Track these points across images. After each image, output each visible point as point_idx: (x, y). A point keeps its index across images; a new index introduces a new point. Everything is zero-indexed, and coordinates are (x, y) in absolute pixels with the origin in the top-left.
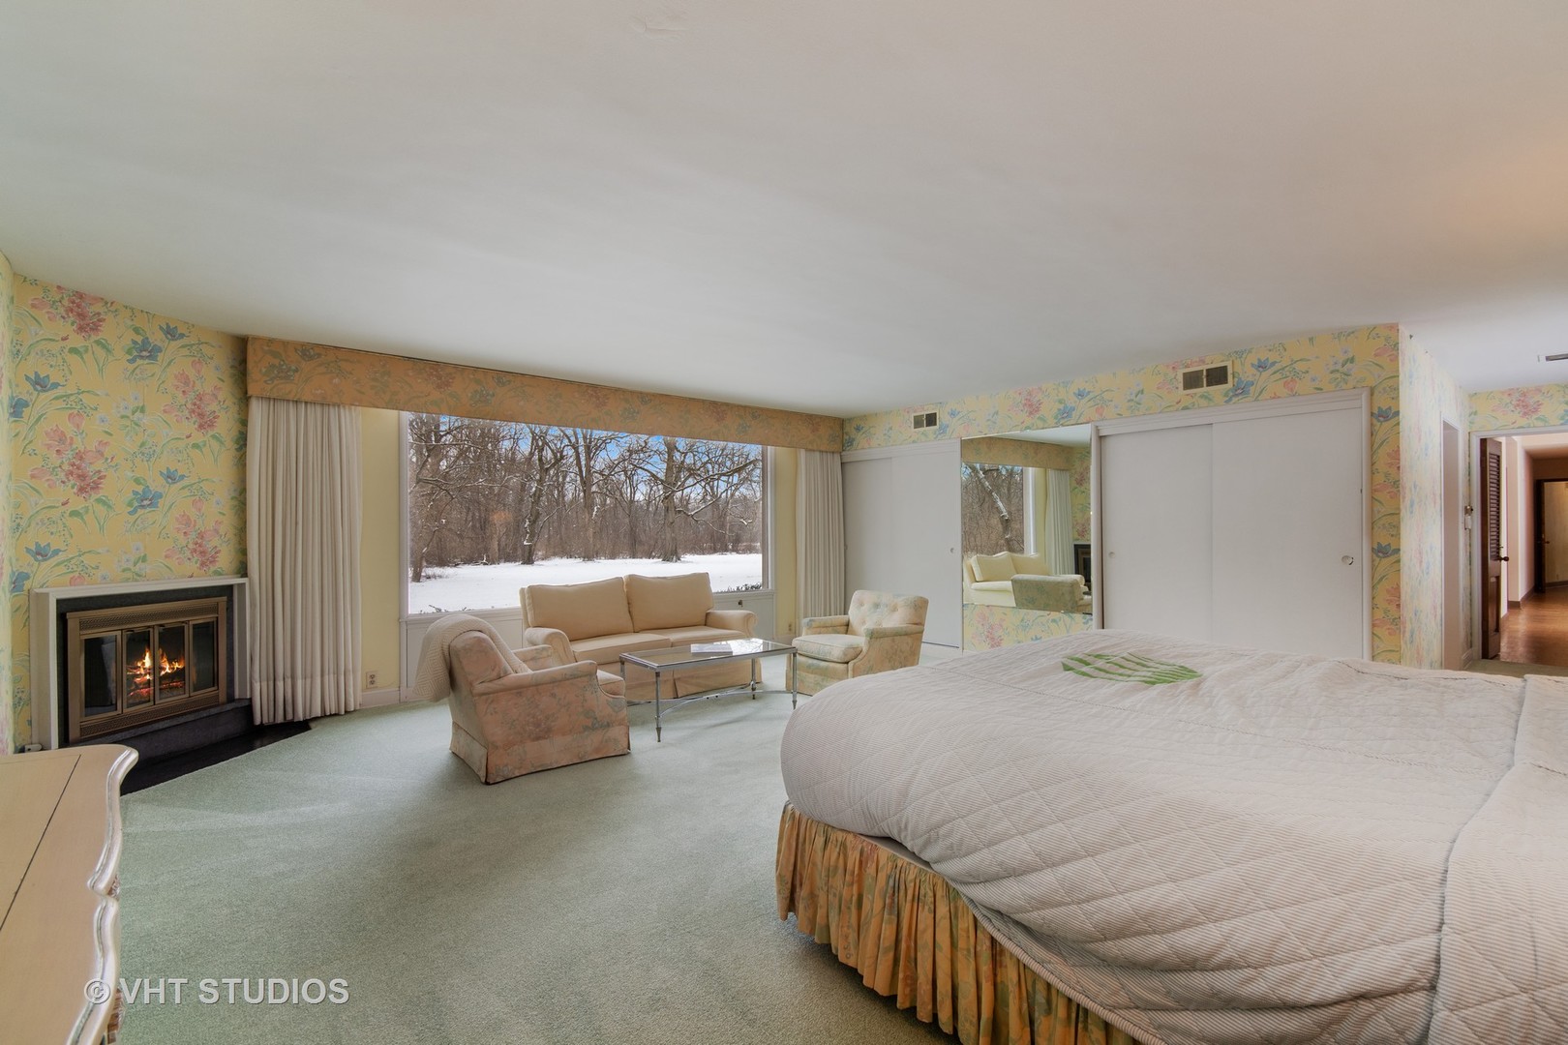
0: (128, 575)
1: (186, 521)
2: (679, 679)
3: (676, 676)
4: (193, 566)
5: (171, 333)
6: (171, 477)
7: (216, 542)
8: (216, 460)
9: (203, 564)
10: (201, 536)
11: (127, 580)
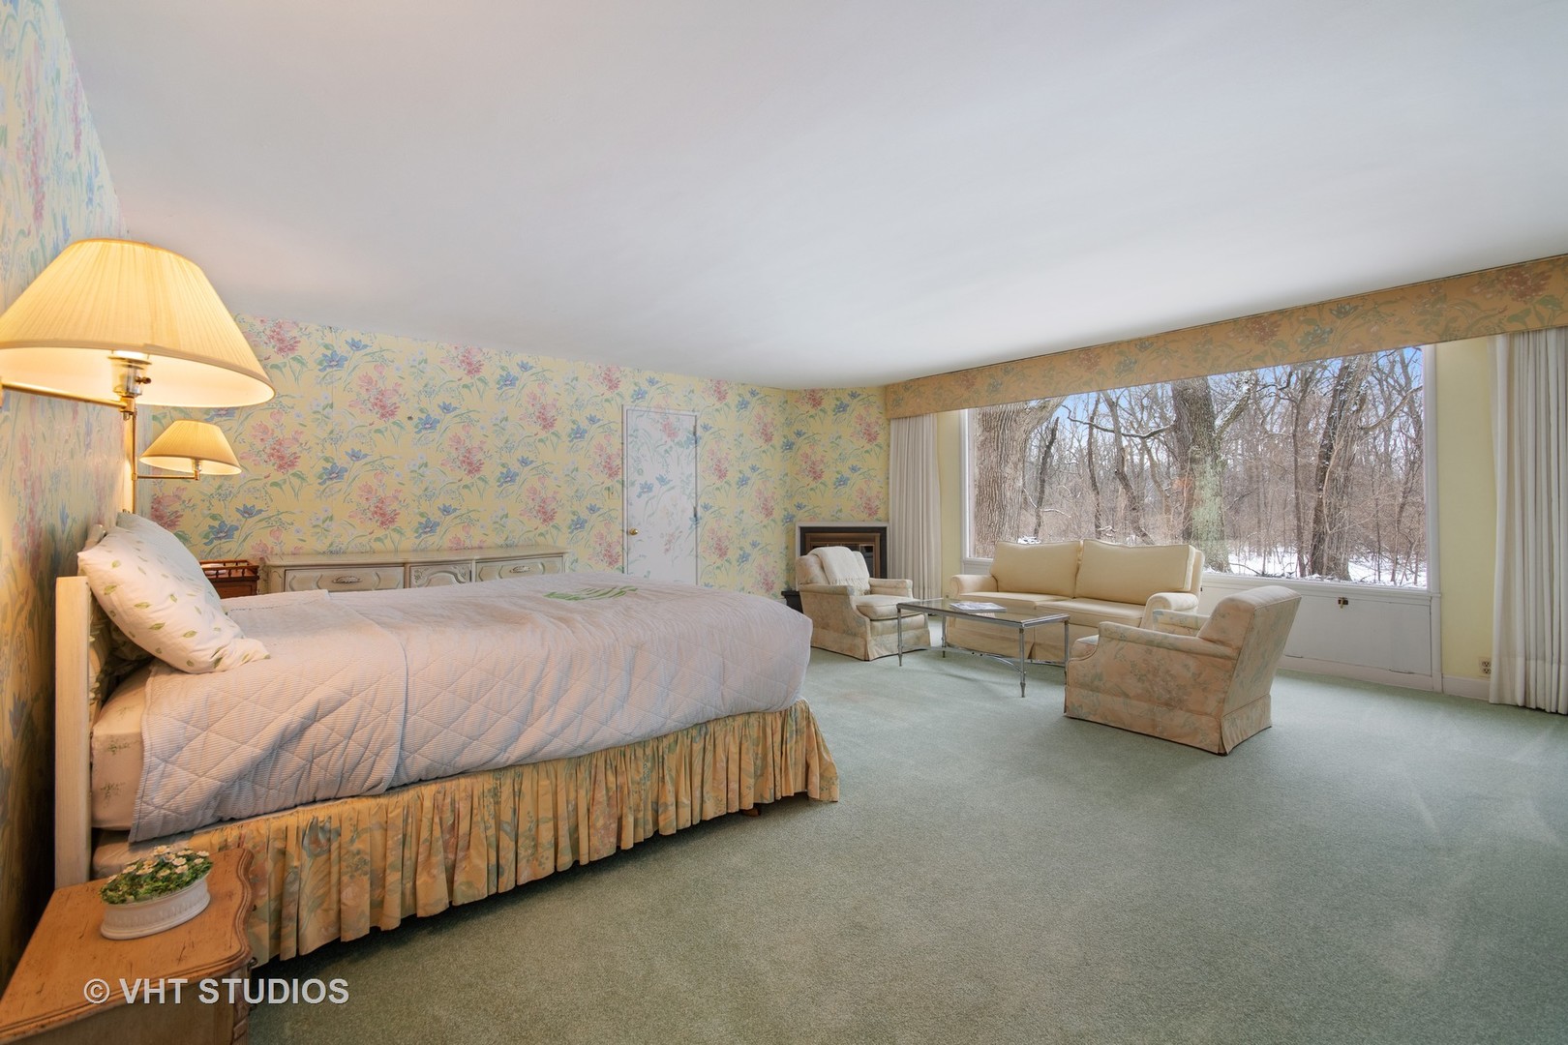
0: (834, 518)
1: (862, 492)
2: (1040, 644)
3: (1037, 641)
4: (864, 516)
5: (853, 395)
6: (854, 469)
7: (877, 503)
8: (878, 458)
9: (870, 515)
10: (869, 499)
11: (833, 521)
